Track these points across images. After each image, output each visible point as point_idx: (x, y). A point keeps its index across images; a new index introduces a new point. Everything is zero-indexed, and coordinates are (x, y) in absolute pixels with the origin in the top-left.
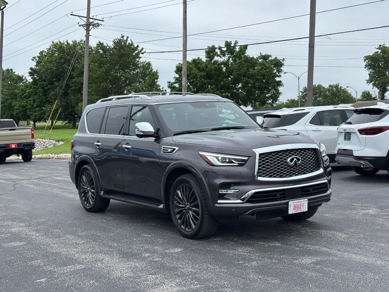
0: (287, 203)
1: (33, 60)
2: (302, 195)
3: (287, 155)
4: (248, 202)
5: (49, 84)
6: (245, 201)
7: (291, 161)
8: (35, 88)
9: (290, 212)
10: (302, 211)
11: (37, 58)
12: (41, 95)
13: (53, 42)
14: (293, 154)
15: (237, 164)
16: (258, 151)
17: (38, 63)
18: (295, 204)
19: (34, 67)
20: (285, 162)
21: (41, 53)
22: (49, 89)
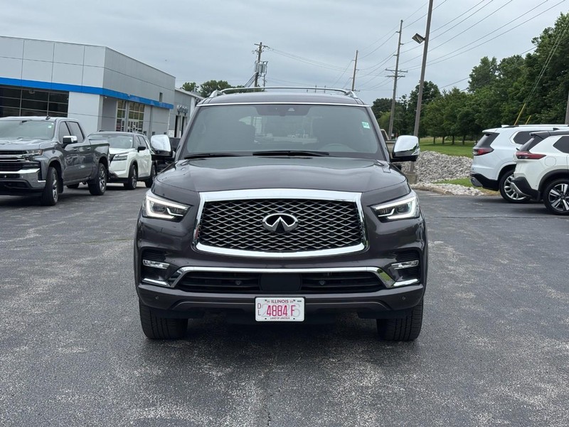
0: (253, 301)
1: (533, 42)
2: (303, 288)
3: (266, 209)
4: (178, 287)
5: (551, 79)
6: (173, 286)
7: (271, 221)
8: (530, 85)
9: (259, 318)
10: (291, 319)
11: (540, 40)
12: (537, 95)
13: (562, 15)
14: (280, 209)
15: (171, 217)
16: (206, 197)
17: (541, 47)
18: (271, 305)
19: (532, 53)
20: (258, 223)
21: (546, 31)
22: (549, 86)
